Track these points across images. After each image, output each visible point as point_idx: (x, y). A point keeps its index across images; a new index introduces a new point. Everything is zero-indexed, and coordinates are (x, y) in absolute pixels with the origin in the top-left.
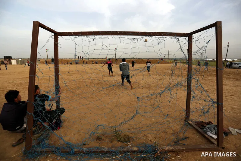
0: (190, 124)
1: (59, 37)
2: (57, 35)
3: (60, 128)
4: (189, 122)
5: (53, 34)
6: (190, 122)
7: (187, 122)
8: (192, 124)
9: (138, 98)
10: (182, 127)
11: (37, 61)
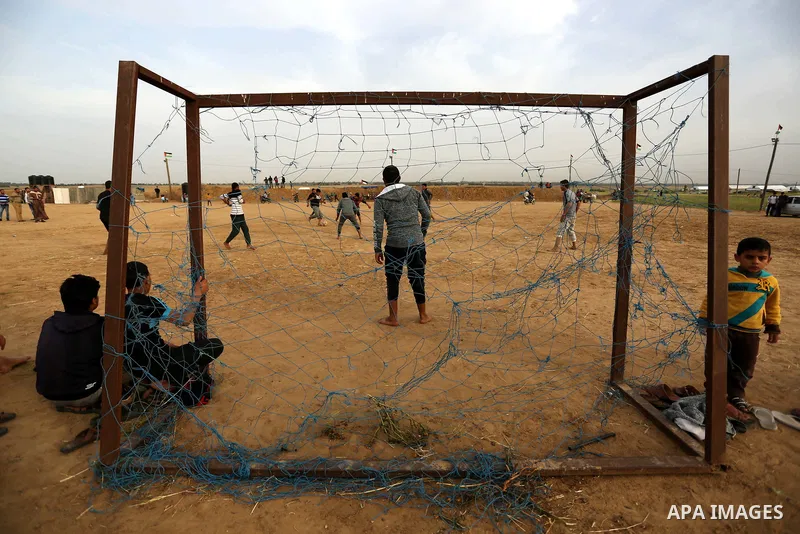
0: (623, 394)
2: (194, 104)
3: (205, 402)
4: (623, 388)
5: (182, 102)
6: (626, 388)
7: (617, 388)
8: (631, 394)
9: (456, 304)
10: (598, 404)
11: (134, 190)
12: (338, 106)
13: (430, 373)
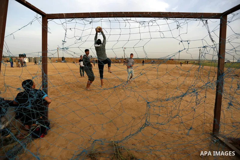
0: (221, 142)
1: (48, 20)
3: (43, 136)
6: (222, 139)
7: (217, 138)
8: (224, 142)
9: (148, 103)
10: (210, 145)
11: (48, 59)
12: (101, 18)
13: (137, 132)
